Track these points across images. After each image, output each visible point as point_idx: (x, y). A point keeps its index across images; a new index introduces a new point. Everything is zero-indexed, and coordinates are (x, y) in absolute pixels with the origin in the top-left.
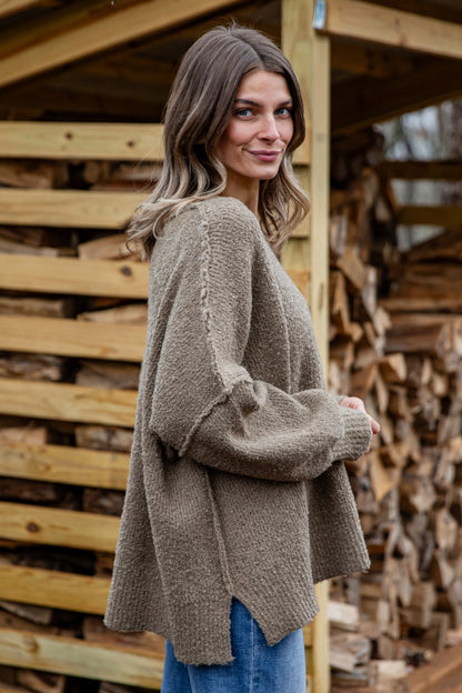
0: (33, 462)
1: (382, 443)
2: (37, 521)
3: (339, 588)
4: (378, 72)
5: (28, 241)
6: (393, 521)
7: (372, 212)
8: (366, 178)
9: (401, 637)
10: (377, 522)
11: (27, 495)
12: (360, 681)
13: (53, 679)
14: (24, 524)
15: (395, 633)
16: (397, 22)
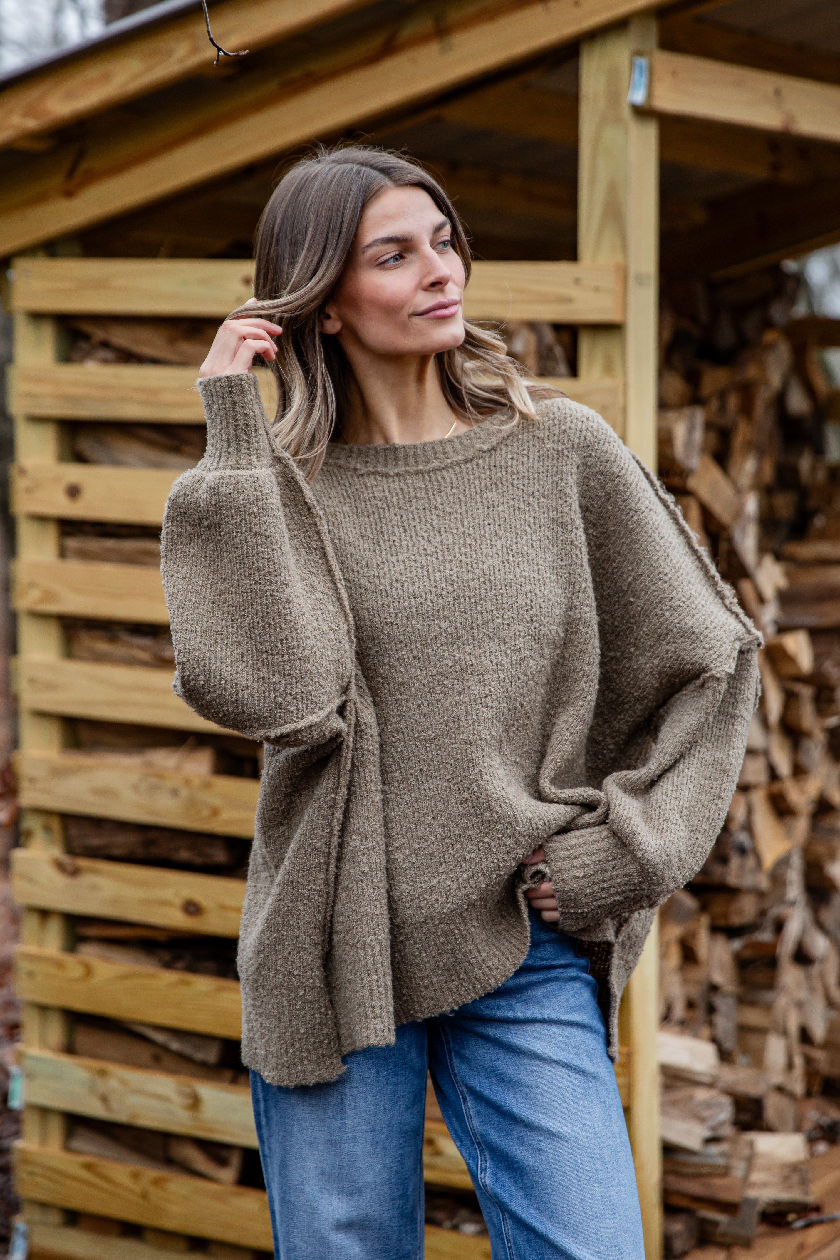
0: (192, 804)
1: (773, 775)
2: (199, 898)
3: (700, 1013)
4: (787, 176)
5: (187, 449)
6: (793, 904)
7: (780, 400)
8: (770, 347)
9: (809, 1094)
10: (766, 904)
11: (184, 855)
12: (714, 1167)
13: (225, 1153)
14: (178, 902)
15: (798, 1088)
16: (778, 92)
